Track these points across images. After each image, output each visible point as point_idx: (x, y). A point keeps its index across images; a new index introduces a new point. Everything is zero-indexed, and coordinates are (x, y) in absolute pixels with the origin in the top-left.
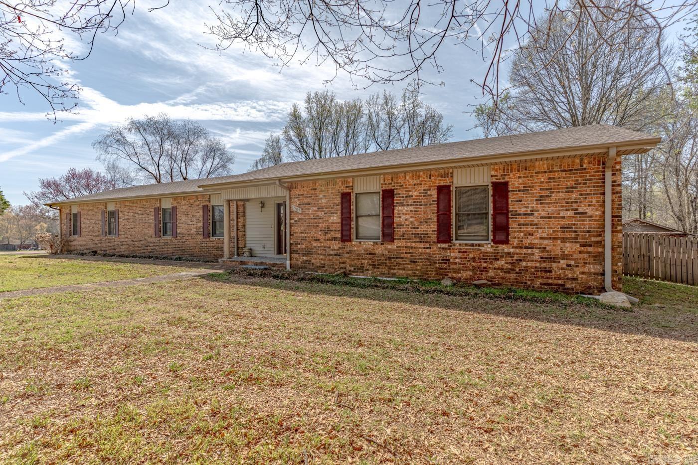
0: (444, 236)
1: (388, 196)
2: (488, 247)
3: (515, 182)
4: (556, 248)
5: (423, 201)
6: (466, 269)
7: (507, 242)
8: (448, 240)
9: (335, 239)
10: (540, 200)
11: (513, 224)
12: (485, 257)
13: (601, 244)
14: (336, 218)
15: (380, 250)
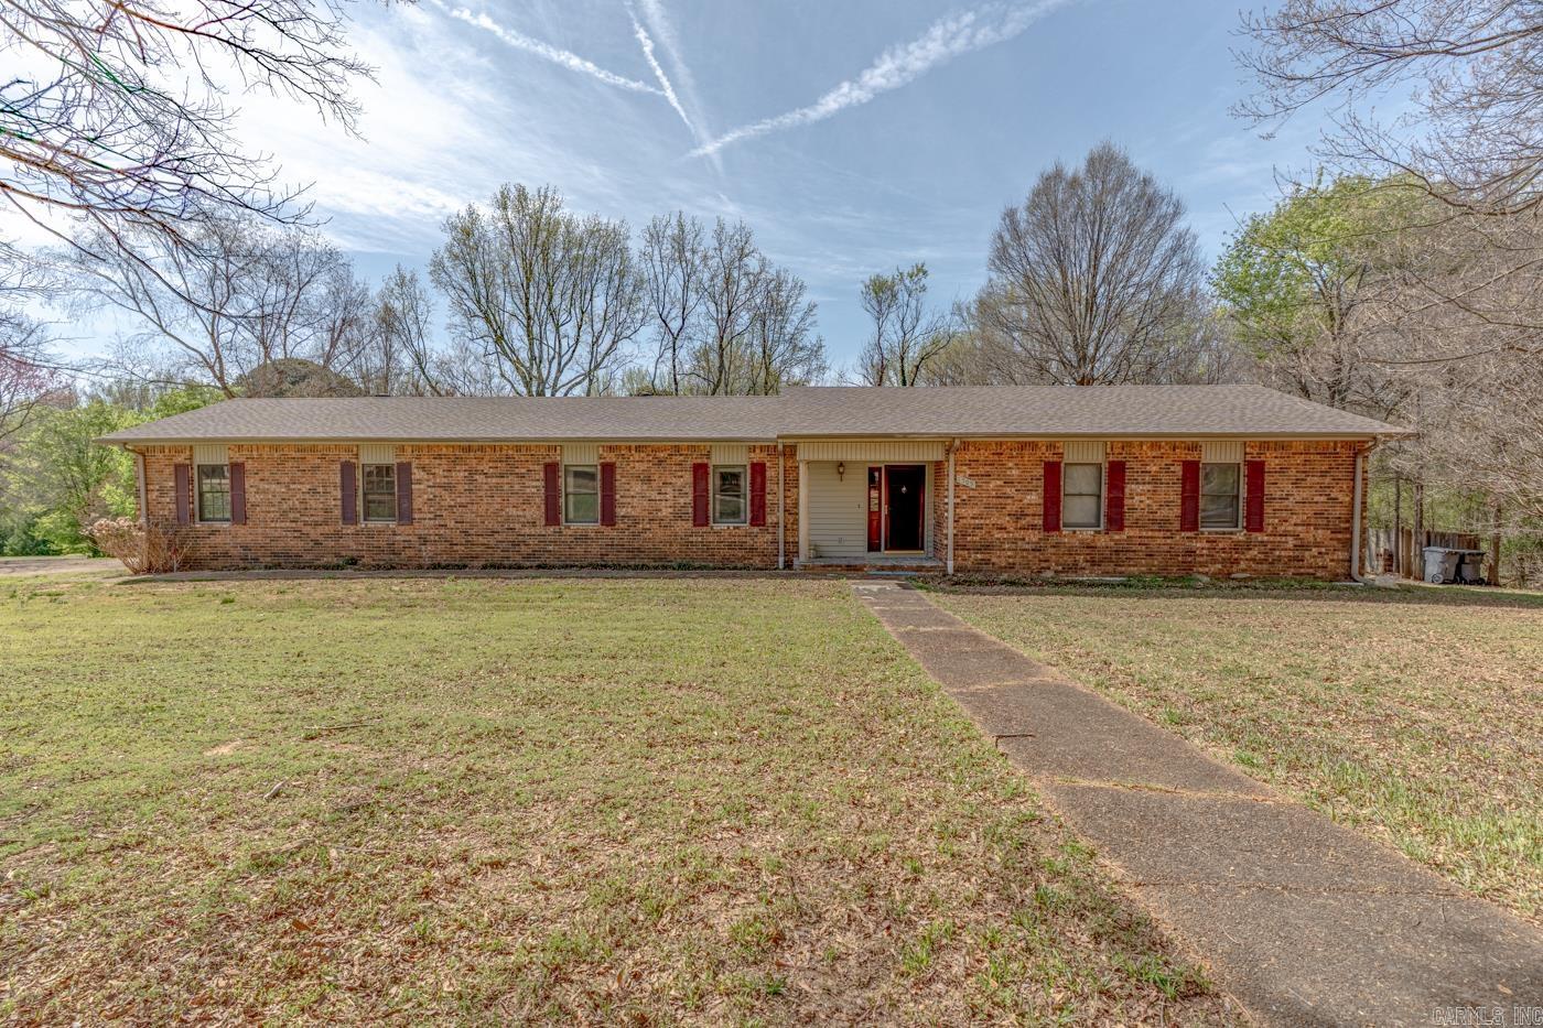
0: (1190, 521)
1: (1117, 474)
2: (1241, 536)
3: (1272, 461)
4: (1309, 536)
5: (1164, 478)
6: (1214, 561)
7: (1260, 529)
8: (1194, 527)
9: (1033, 527)
10: (1297, 483)
11: (1268, 509)
12: (1237, 547)
13: (1350, 531)
14: (1035, 498)
15: (1103, 541)
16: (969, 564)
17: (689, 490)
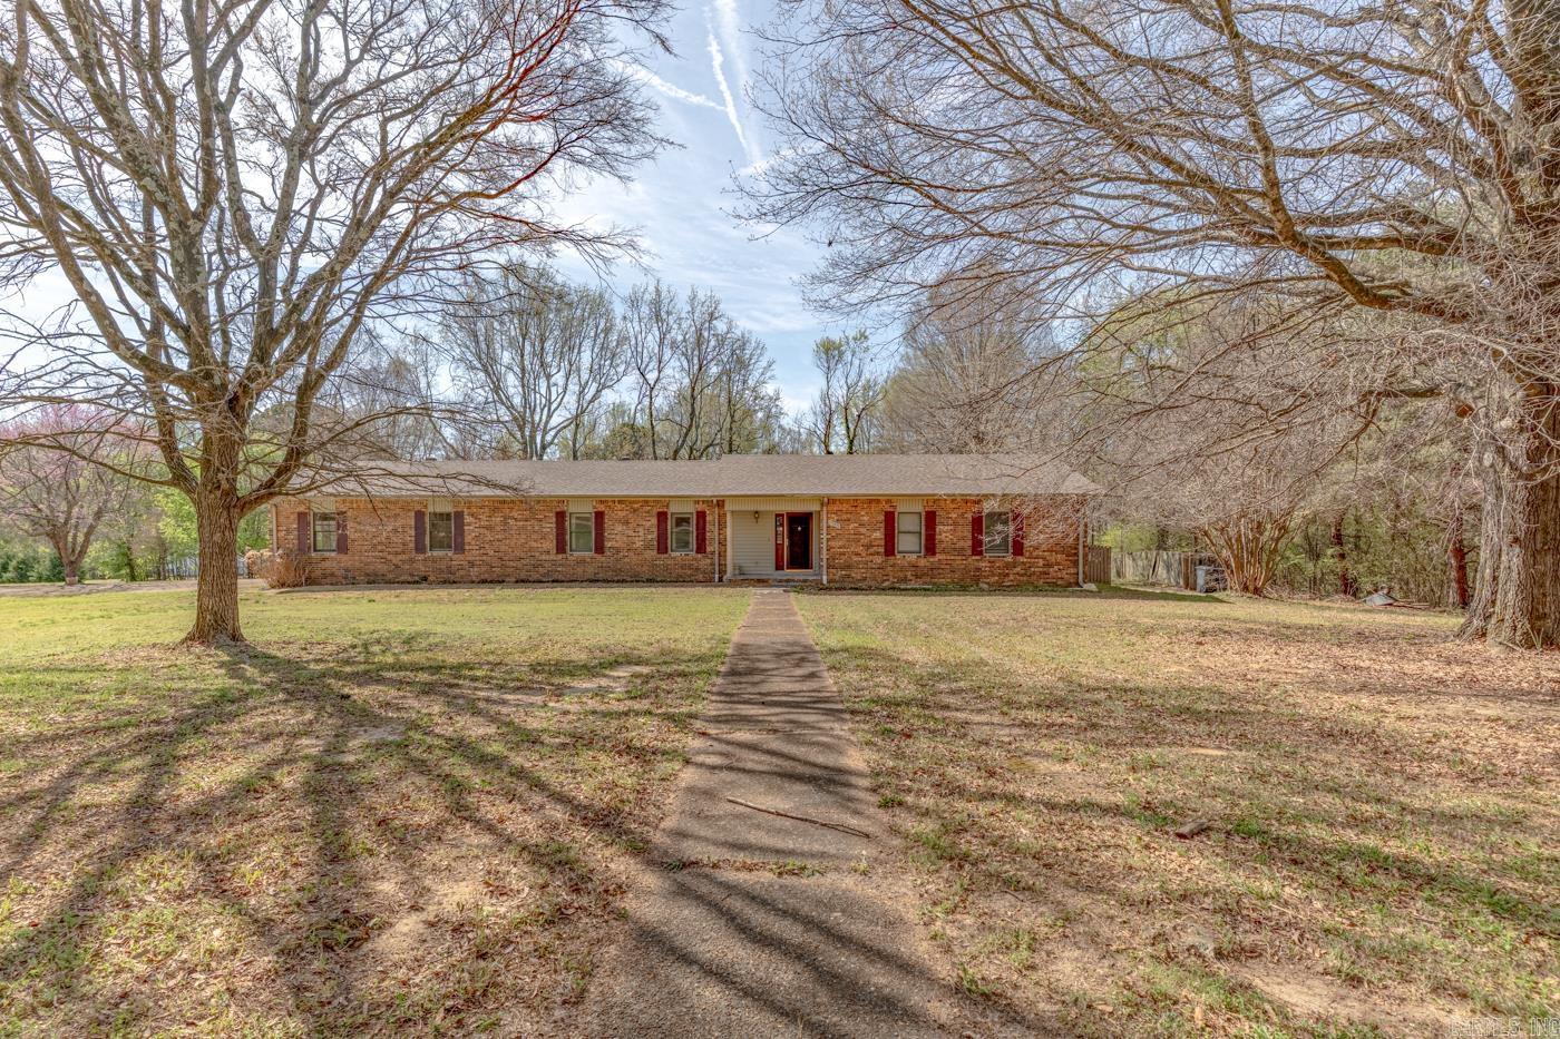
0: (977, 549)
1: (931, 519)
2: (1009, 558)
4: (1053, 558)
5: (961, 522)
6: (993, 575)
7: (1022, 554)
8: (980, 553)
9: (878, 553)
11: (1026, 542)
12: (1008, 566)
13: (1076, 554)
14: (879, 535)
15: (922, 562)
16: (837, 578)
17: (655, 530)
